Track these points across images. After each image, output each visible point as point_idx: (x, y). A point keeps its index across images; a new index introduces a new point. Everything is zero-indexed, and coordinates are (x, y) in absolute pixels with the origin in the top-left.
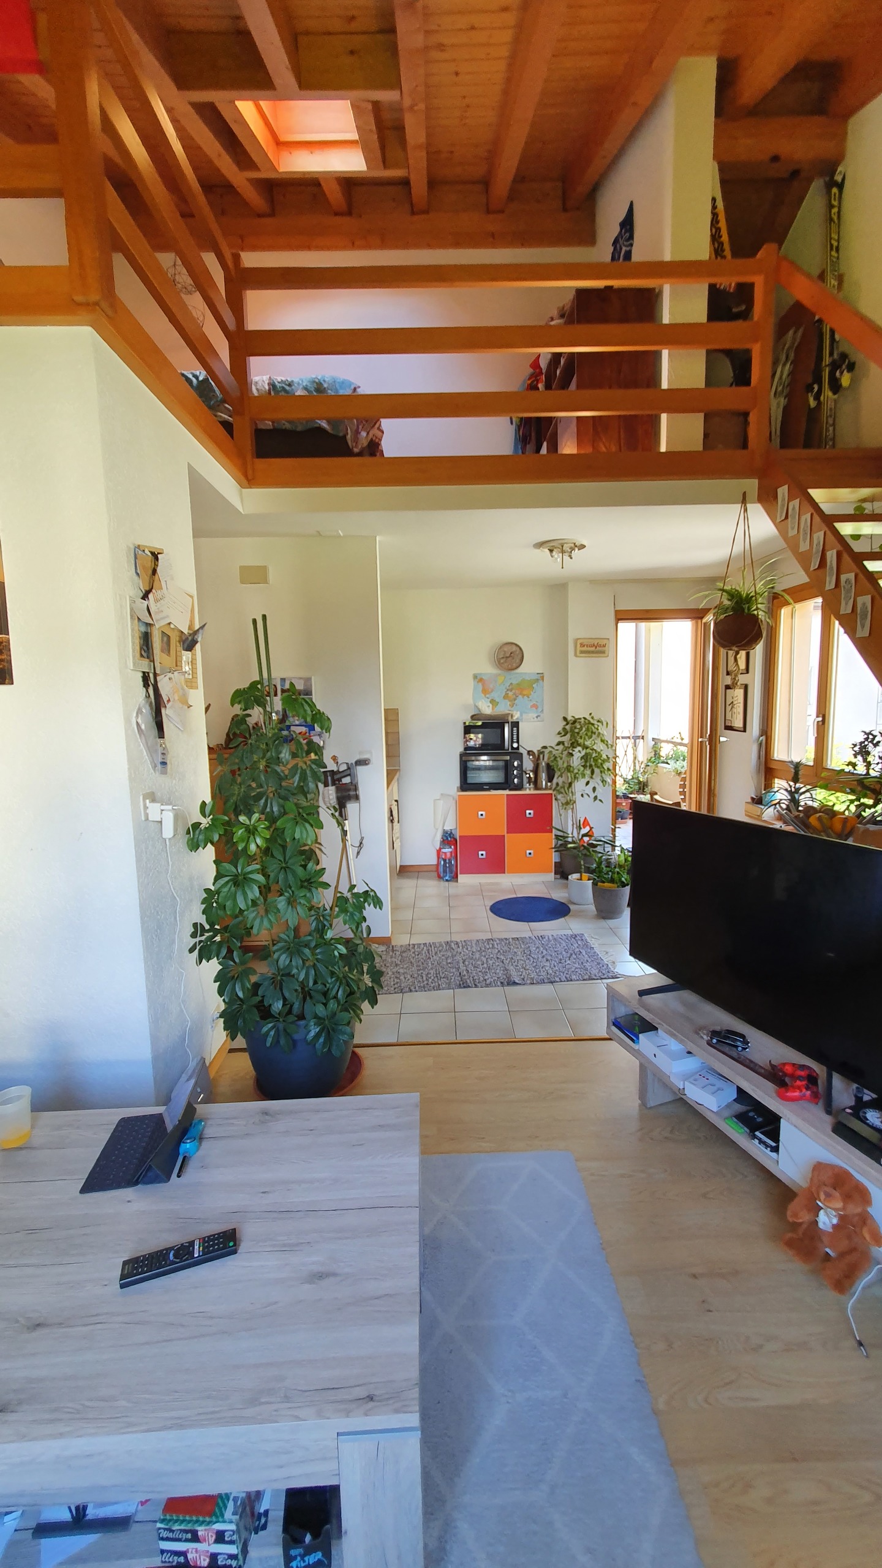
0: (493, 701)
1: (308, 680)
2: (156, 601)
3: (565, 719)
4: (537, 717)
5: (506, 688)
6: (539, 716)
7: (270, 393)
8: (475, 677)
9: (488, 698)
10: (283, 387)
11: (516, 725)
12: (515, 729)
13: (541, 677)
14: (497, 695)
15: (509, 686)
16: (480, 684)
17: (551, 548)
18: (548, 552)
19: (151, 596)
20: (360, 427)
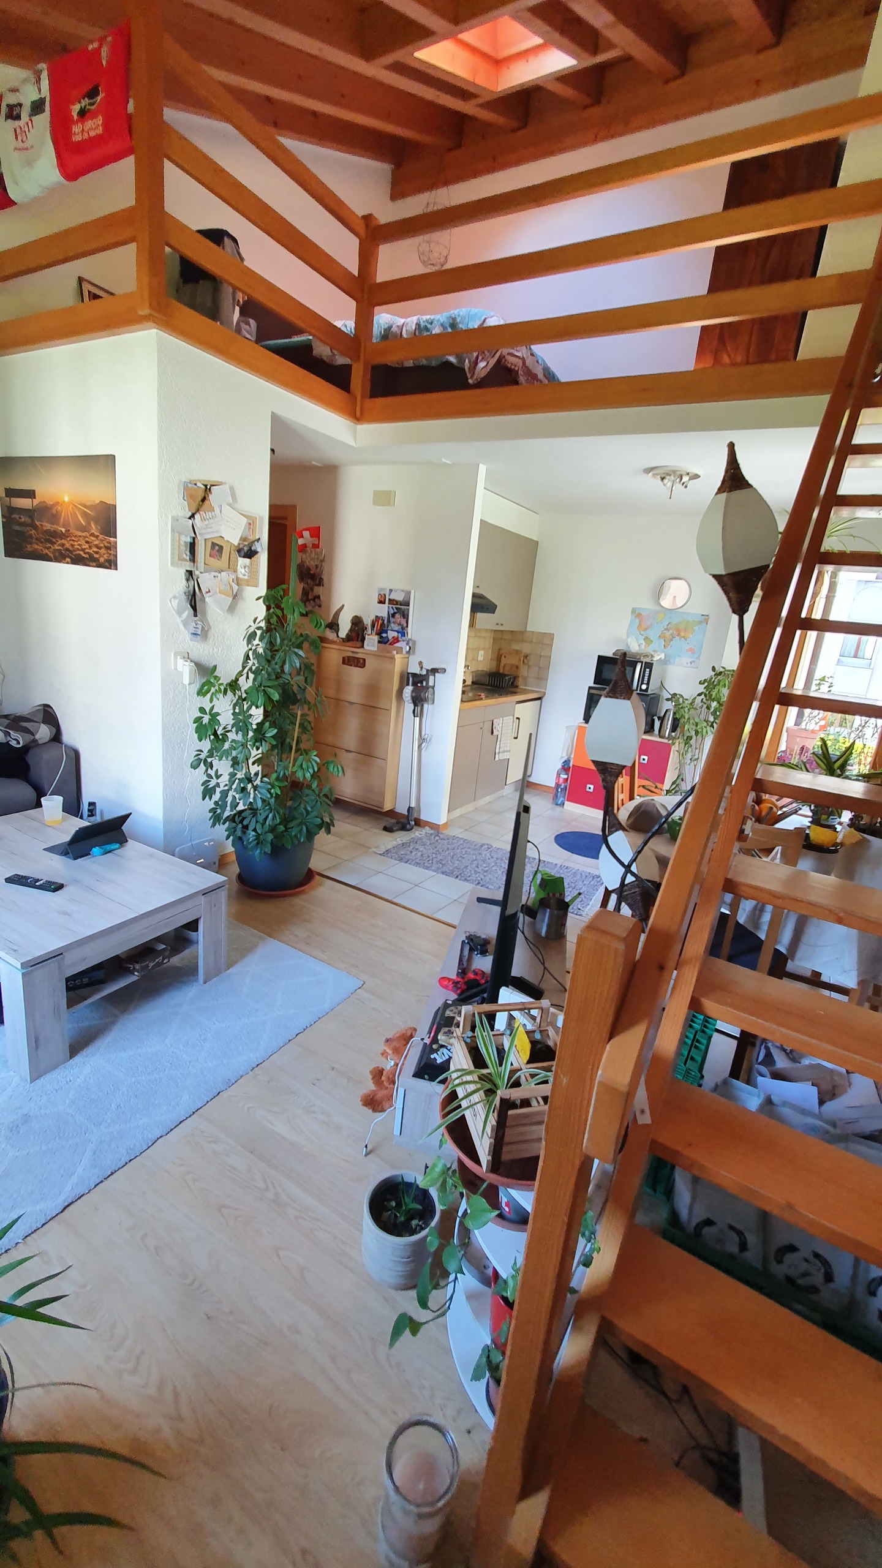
0: (646, 639)
1: (408, 593)
2: (203, 519)
3: (714, 669)
4: (691, 663)
5: (664, 627)
6: (694, 662)
7: (415, 334)
8: (633, 611)
9: (642, 635)
10: (426, 326)
11: (649, 666)
12: (648, 670)
13: (705, 619)
14: (653, 634)
15: (668, 625)
16: (637, 620)
17: (663, 476)
18: (660, 479)
19: (197, 516)
20: (480, 358)
